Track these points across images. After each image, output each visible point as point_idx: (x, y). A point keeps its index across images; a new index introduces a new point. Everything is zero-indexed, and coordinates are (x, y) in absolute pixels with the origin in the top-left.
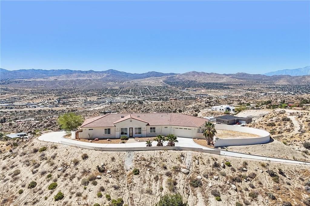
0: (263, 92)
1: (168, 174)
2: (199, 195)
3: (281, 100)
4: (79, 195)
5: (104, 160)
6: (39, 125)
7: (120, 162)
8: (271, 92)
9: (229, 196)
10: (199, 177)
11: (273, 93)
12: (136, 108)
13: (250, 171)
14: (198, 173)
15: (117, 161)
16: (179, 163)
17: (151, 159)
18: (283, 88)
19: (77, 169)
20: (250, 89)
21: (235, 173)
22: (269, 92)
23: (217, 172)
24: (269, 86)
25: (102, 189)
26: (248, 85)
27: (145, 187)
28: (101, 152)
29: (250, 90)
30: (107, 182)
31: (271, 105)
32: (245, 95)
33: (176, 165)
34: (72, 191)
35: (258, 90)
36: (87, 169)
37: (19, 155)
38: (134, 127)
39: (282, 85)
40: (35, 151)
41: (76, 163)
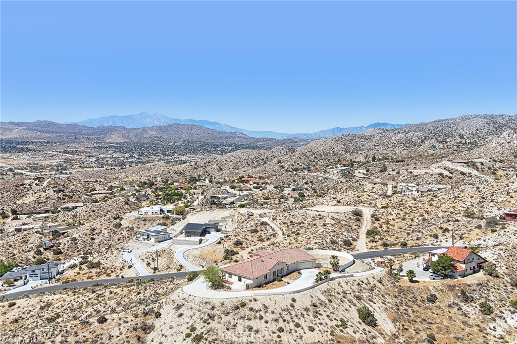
0: (92, 156)
1: (344, 297)
3: (162, 179)
4: (321, 324)
5: (308, 299)
7: (317, 297)
9: (376, 300)
10: (357, 294)
11: (108, 156)
13: (372, 283)
14: (355, 291)
15: (314, 297)
16: (342, 288)
17: (328, 290)
18: (119, 148)
19: (298, 310)
20: (68, 150)
21: (368, 286)
22: (102, 156)
25: (328, 316)
26: (61, 142)
27: (342, 308)
29: (68, 153)
30: (325, 311)
31: (157, 188)
32: (65, 162)
33: (342, 290)
34: (314, 323)
35: (83, 153)
37: (223, 316)
38: (279, 268)
39: (117, 143)
40: (237, 308)
41: (293, 306)
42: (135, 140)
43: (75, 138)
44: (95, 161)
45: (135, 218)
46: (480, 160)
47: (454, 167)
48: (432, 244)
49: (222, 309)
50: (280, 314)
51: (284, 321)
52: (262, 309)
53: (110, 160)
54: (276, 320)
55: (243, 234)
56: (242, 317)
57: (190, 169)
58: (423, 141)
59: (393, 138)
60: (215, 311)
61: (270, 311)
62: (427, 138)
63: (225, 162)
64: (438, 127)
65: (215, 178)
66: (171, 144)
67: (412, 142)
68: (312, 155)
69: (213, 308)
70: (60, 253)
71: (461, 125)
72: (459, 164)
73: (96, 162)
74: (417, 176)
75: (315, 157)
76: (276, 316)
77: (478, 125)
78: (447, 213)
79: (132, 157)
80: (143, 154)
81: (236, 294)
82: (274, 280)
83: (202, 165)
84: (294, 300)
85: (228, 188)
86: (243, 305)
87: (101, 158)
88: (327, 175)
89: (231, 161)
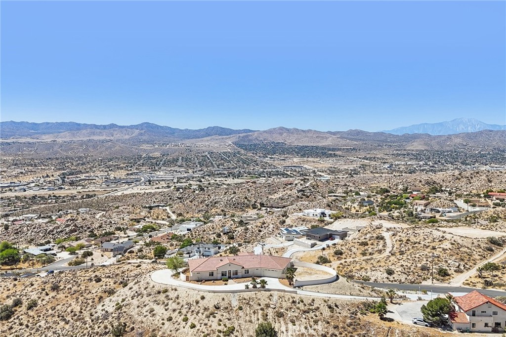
0: (387, 163)
1: (262, 309)
2: (282, 322)
3: (403, 187)
4: (206, 324)
5: (217, 300)
6: (58, 230)
7: (228, 301)
8: (399, 163)
9: (301, 322)
10: (282, 311)
11: (403, 163)
12: (197, 199)
13: (316, 306)
14: (282, 308)
15: (226, 300)
16: (269, 301)
17: (250, 298)
18: (417, 156)
19: (199, 307)
20: (368, 156)
21: (306, 307)
22: (397, 163)
23: (294, 307)
24: (397, 151)
25: (220, 320)
26: (365, 149)
27: (248, 318)
28: (213, 294)
29: (367, 159)
30: (223, 315)
31: (388, 195)
32: (360, 167)
33: (267, 303)
34: (200, 322)
35: (380, 159)
36: (207, 307)
37: (145, 296)
38: (232, 270)
39: (417, 150)
40: (159, 293)
41: (197, 303)
42: (437, 148)
43: (379, 145)
44: (388, 167)
49: (150, 291)
50: (182, 306)
51: (180, 313)
52: (174, 299)
53: (403, 167)
54: (174, 311)
56: (155, 301)
60: (145, 291)
61: (177, 301)
66: (477, 152)
69: (146, 288)
70: (232, 238)
73: (389, 169)
76: (178, 307)
79: (427, 164)
80: (440, 162)
84: (203, 298)
85: (462, 202)
86: (165, 291)
87: (395, 165)
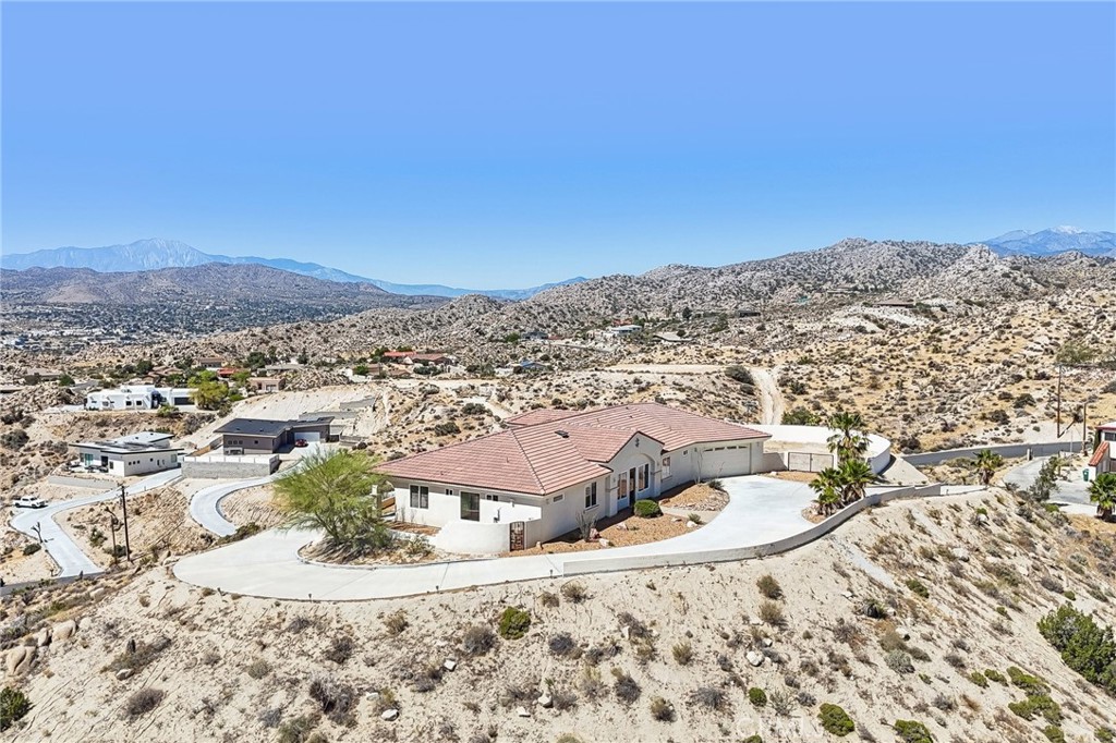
0: (10, 333)
1: (957, 573)
3: (175, 359)
8: (40, 333)
10: (990, 559)
11: (51, 333)
14: (978, 551)
16: (925, 536)
18: (80, 316)
19: (807, 635)
21: (1010, 531)
22: (35, 332)
23: (995, 538)
24: (26, 308)
31: (162, 377)
33: (932, 544)
37: (404, 693)
38: (639, 463)
39: (77, 306)
40: (483, 643)
41: (774, 619)
42: (120, 298)
44: (17, 343)
45: (71, 419)
46: (937, 301)
47: (885, 316)
48: (995, 440)
49: (398, 654)
50: (725, 664)
51: (758, 699)
52: (624, 643)
53: (56, 342)
54: (716, 701)
55: (414, 438)
56: (516, 696)
57: (249, 342)
58: (773, 290)
59: (711, 284)
60: (355, 670)
61: (665, 647)
62: (782, 283)
63: (339, 328)
64: (800, 263)
65: (314, 355)
66: (208, 307)
67: (752, 291)
68: (543, 312)
69: (341, 652)
71: (846, 258)
72: (894, 309)
73: (21, 347)
74: (804, 334)
75: (551, 318)
76: (705, 676)
77: (880, 259)
78: (994, 366)
80: (139, 328)
81: (462, 575)
82: (625, 513)
83: (280, 334)
84: (770, 589)
85: (349, 373)
86: (516, 624)
87: (32, 337)
88: (591, 344)
89: (354, 326)
